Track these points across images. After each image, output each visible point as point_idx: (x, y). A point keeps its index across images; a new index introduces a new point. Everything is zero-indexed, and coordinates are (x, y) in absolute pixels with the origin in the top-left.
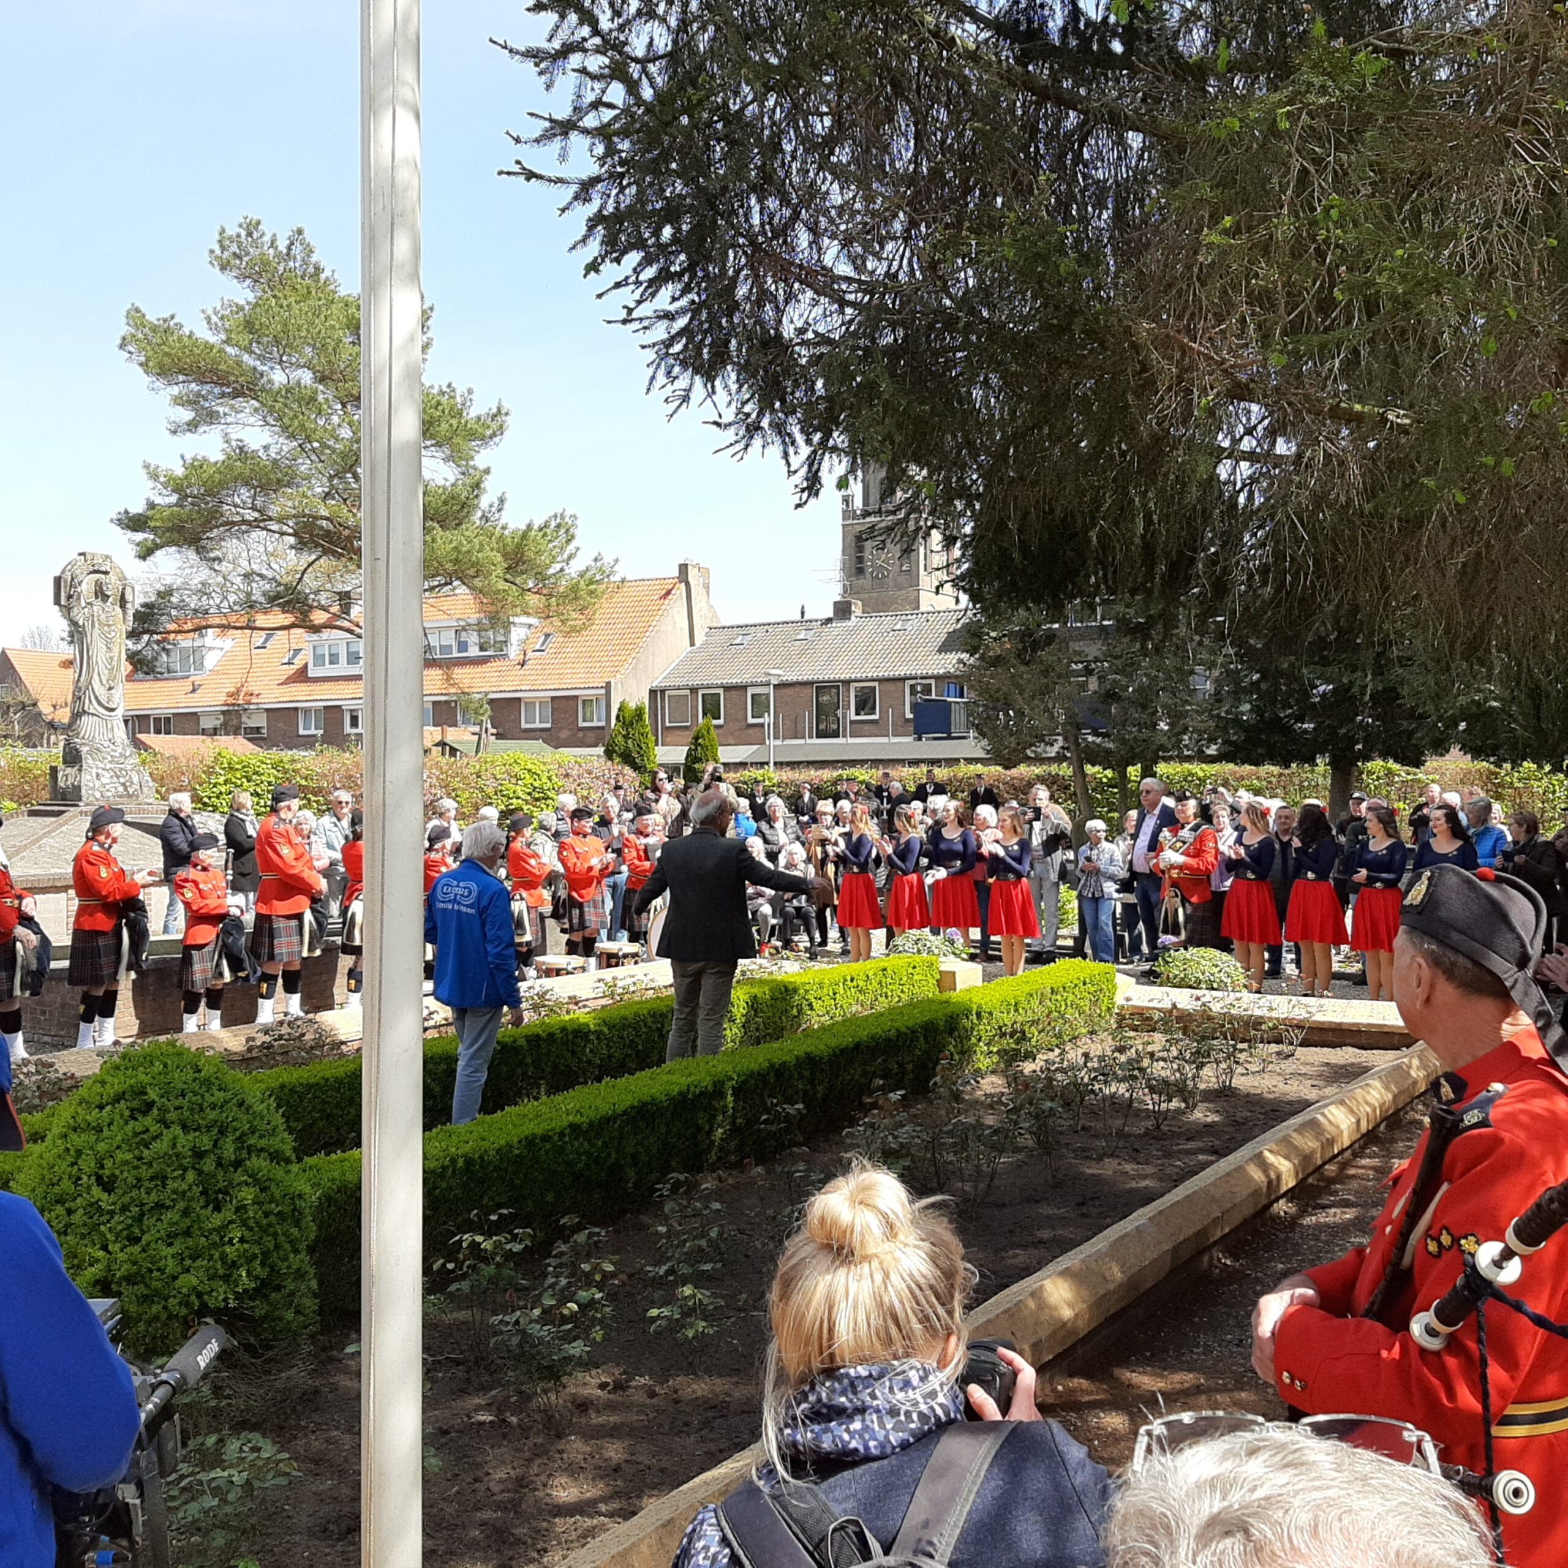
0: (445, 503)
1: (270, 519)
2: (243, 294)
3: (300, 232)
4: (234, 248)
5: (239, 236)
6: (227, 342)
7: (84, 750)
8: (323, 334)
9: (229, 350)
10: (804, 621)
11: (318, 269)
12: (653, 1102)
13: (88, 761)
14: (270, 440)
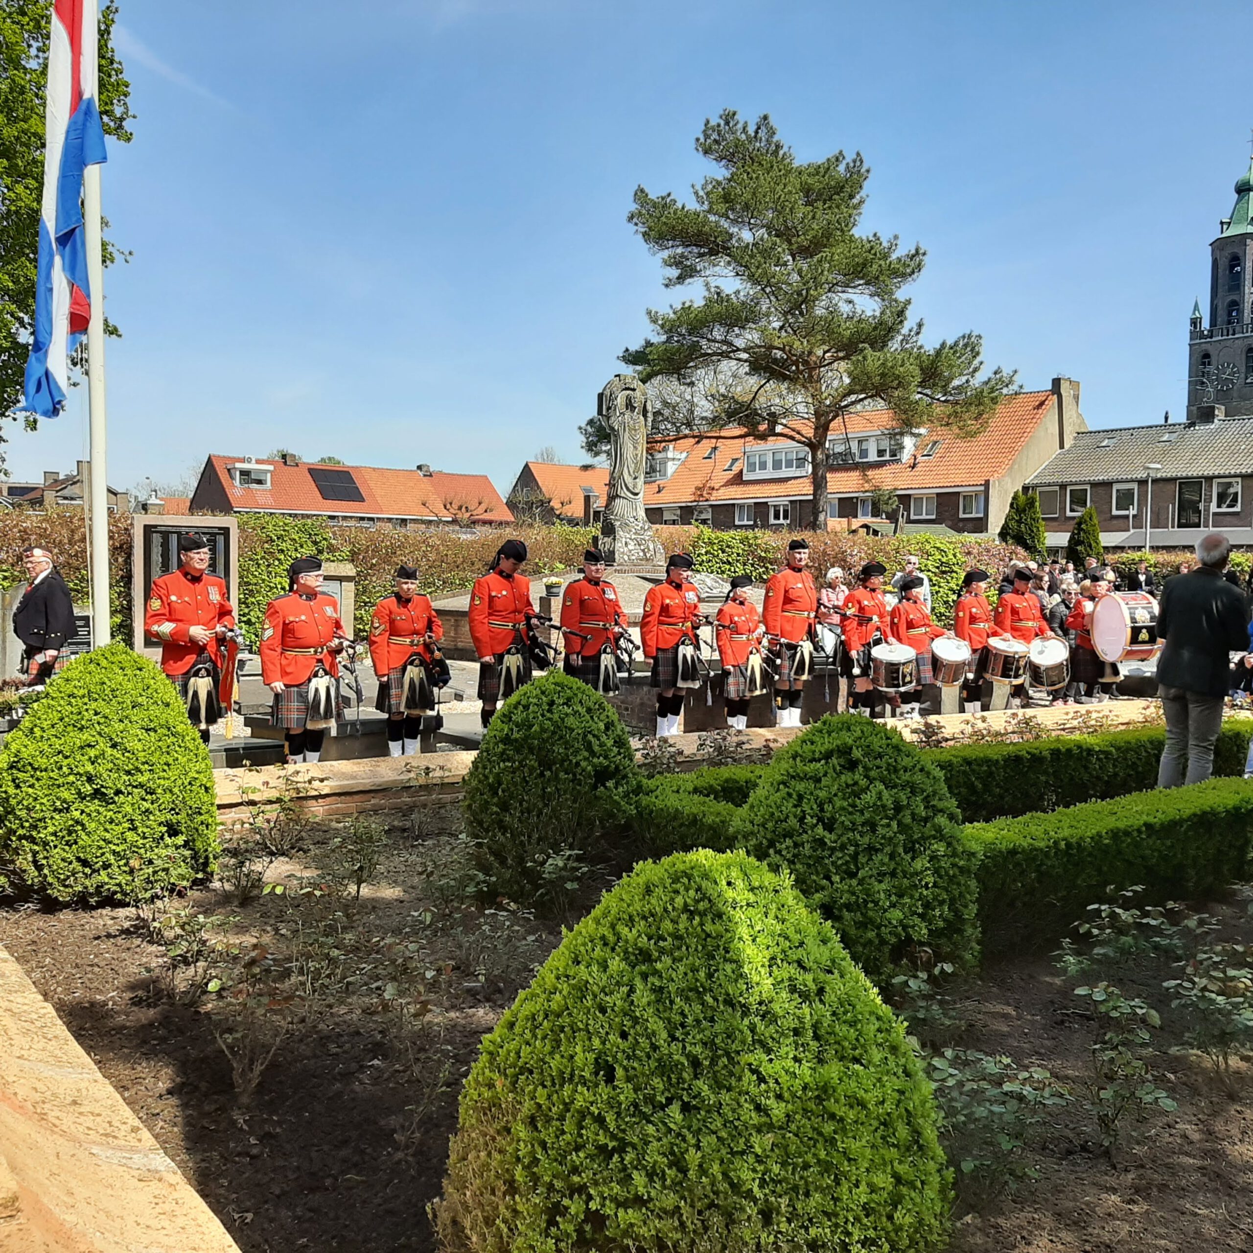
0: (875, 328)
1: (738, 350)
2: (720, 172)
3: (765, 118)
4: (715, 136)
5: (719, 125)
6: (710, 211)
7: (617, 523)
8: (782, 199)
9: (712, 218)
10: (1167, 425)
11: (778, 147)
12: (1213, 813)
13: (620, 533)
14: (740, 287)
